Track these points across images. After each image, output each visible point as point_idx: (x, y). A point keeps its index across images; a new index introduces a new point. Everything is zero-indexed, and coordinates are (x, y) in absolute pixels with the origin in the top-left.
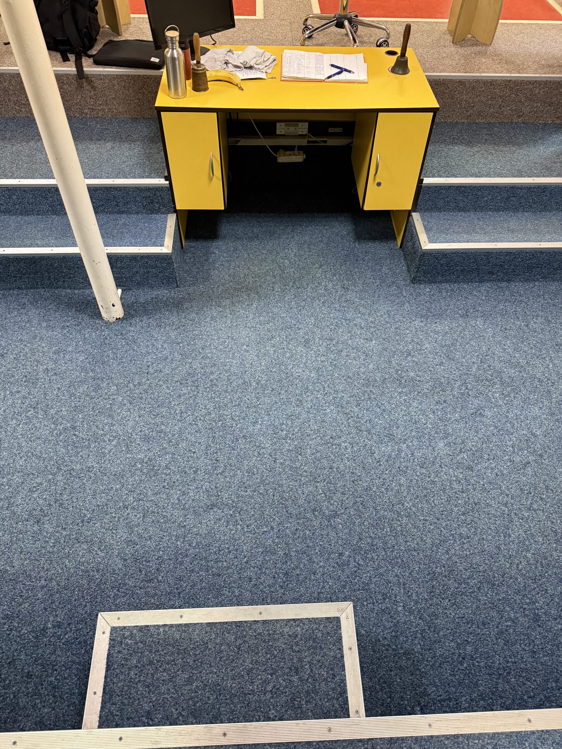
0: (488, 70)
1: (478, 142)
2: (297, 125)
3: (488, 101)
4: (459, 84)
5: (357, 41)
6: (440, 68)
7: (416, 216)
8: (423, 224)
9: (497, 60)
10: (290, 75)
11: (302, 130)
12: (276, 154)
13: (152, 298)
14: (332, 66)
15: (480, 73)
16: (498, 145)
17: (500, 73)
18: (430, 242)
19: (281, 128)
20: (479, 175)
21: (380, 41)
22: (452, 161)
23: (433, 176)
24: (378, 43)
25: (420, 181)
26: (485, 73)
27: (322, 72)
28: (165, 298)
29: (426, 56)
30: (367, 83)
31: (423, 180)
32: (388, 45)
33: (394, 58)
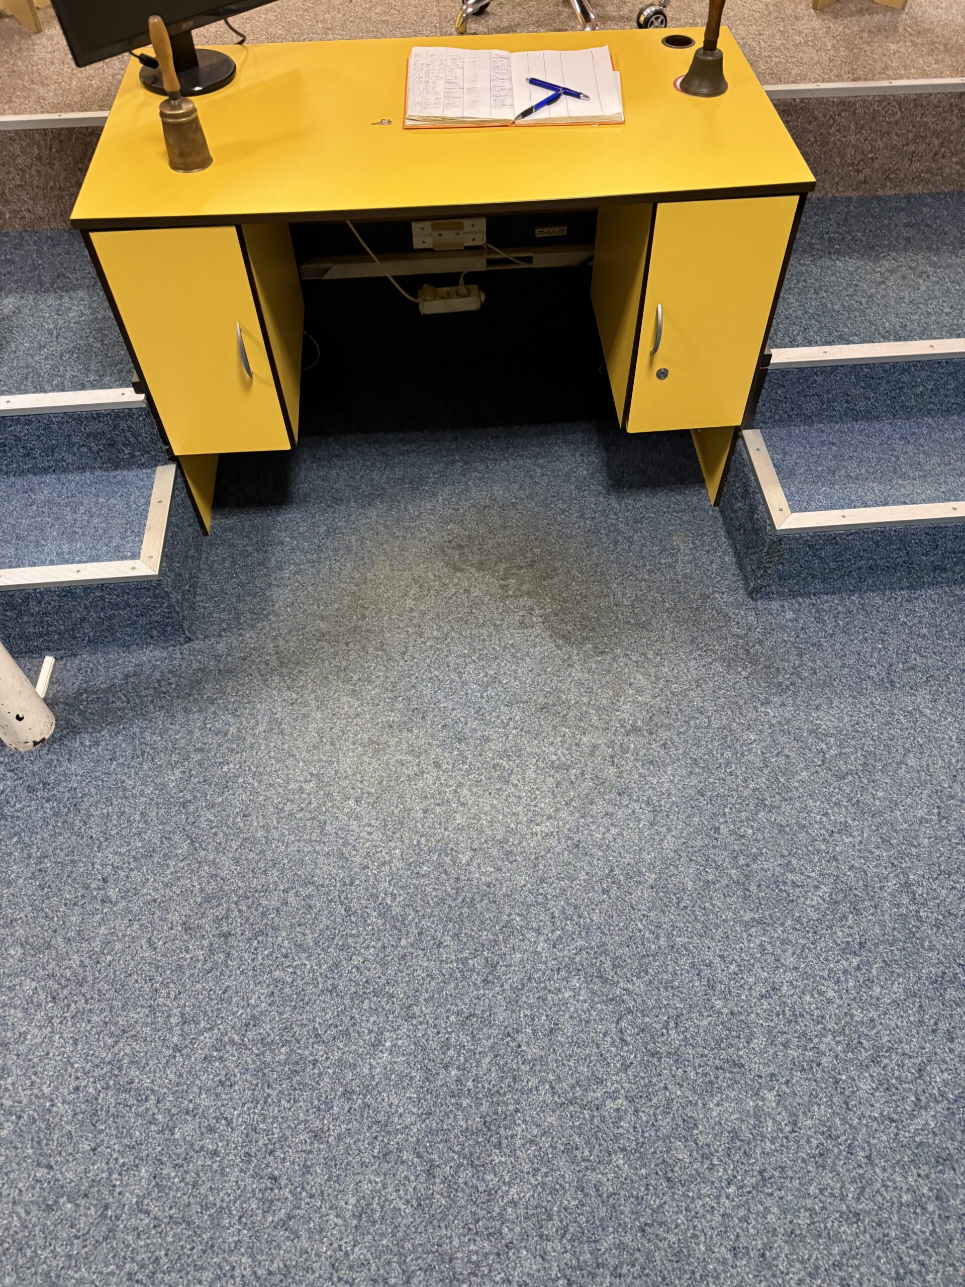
0: (907, 70)
1: (891, 247)
2: (461, 227)
3: (907, 144)
4: (841, 107)
5: (592, 16)
6: (793, 72)
7: (753, 439)
8: (772, 459)
9: (922, 45)
10: (425, 114)
11: (472, 236)
12: (416, 297)
13: (127, 676)
14: (534, 82)
15: (889, 78)
16: (937, 252)
17: (936, 77)
18: (793, 511)
19: (422, 236)
20: (903, 334)
21: (645, 13)
22: (835, 299)
23: (793, 344)
24: (642, 19)
25: (764, 359)
26: (901, 78)
27: (508, 101)
28: (157, 675)
29: (755, 45)
30: (623, 123)
31: (770, 356)
32: (664, 23)
33: (687, 55)
